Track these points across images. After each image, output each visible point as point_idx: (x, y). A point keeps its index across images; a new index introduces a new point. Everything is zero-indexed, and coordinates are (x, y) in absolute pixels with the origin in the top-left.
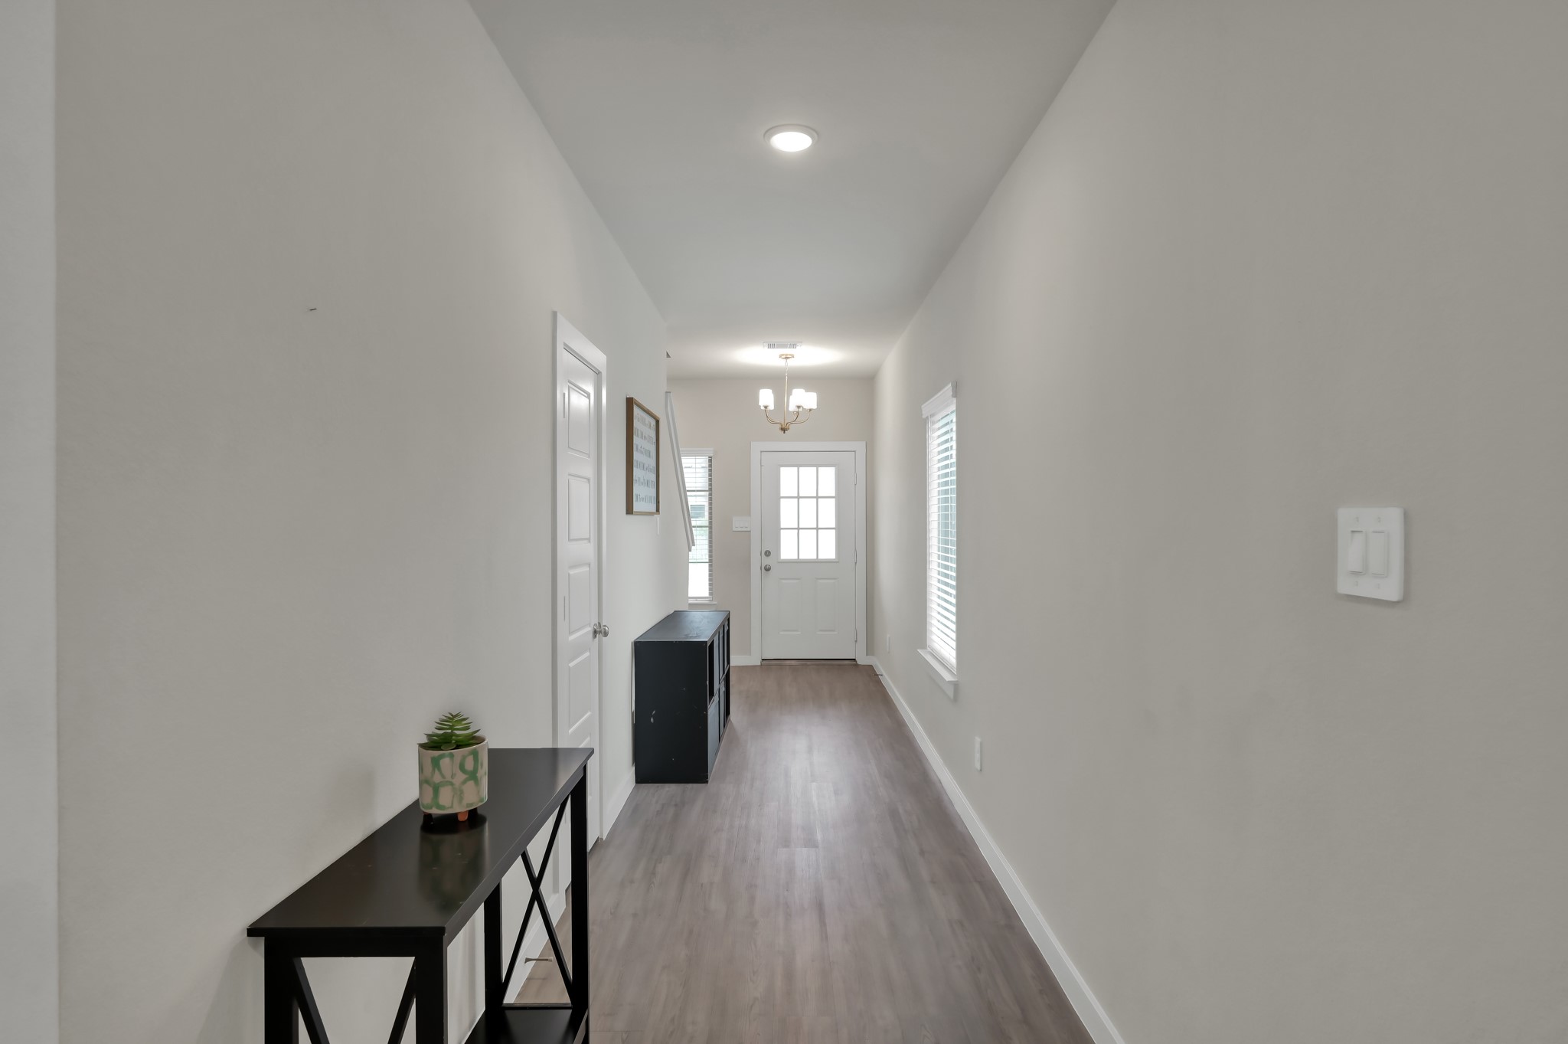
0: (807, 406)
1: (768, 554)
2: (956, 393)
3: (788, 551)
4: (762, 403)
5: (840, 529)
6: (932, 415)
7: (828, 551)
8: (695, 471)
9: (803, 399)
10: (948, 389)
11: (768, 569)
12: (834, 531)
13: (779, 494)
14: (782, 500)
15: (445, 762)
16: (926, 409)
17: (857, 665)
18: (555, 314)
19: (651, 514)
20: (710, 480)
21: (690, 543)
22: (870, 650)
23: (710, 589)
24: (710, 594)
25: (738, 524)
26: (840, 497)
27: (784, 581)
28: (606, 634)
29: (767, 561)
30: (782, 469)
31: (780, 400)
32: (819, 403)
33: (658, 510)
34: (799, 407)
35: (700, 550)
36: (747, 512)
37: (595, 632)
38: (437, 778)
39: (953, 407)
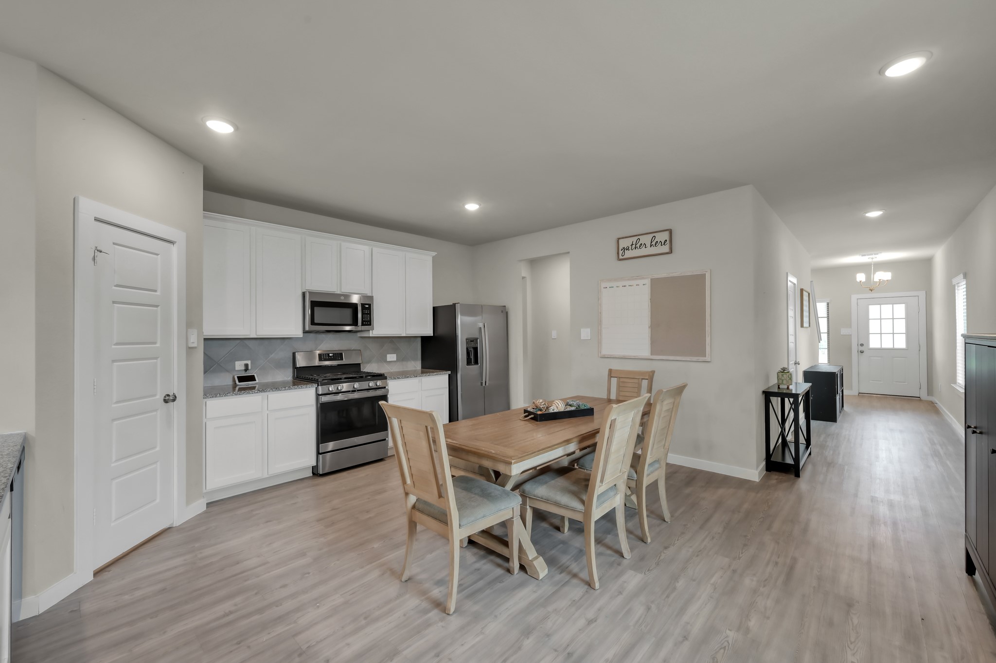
0: (885, 279)
1: (862, 345)
2: (965, 276)
3: (874, 342)
4: (858, 280)
5: (908, 334)
6: (958, 283)
7: (901, 343)
8: (821, 308)
9: (884, 276)
10: (961, 276)
11: (862, 352)
12: (905, 335)
13: (869, 317)
14: (870, 320)
15: (784, 375)
16: (954, 281)
17: (921, 400)
18: (787, 273)
19: (807, 328)
20: (828, 313)
21: (820, 339)
22: (930, 392)
23: (828, 360)
24: (828, 362)
25: (844, 331)
26: (908, 318)
27: (872, 358)
28: (799, 364)
29: (861, 348)
30: (870, 306)
31: (868, 278)
32: (892, 277)
33: (810, 326)
34: (880, 280)
35: (824, 343)
36: (850, 326)
37: (795, 364)
38: (783, 378)
39: (965, 282)
